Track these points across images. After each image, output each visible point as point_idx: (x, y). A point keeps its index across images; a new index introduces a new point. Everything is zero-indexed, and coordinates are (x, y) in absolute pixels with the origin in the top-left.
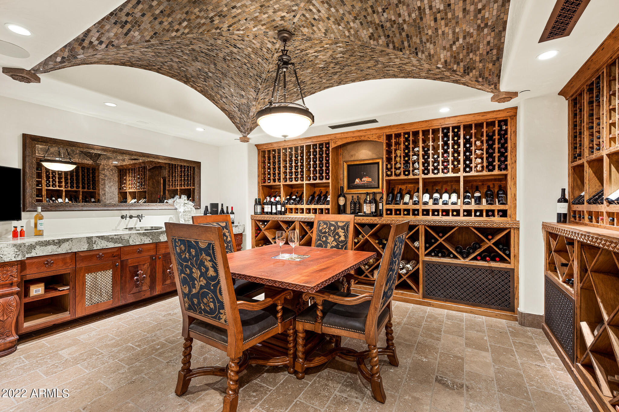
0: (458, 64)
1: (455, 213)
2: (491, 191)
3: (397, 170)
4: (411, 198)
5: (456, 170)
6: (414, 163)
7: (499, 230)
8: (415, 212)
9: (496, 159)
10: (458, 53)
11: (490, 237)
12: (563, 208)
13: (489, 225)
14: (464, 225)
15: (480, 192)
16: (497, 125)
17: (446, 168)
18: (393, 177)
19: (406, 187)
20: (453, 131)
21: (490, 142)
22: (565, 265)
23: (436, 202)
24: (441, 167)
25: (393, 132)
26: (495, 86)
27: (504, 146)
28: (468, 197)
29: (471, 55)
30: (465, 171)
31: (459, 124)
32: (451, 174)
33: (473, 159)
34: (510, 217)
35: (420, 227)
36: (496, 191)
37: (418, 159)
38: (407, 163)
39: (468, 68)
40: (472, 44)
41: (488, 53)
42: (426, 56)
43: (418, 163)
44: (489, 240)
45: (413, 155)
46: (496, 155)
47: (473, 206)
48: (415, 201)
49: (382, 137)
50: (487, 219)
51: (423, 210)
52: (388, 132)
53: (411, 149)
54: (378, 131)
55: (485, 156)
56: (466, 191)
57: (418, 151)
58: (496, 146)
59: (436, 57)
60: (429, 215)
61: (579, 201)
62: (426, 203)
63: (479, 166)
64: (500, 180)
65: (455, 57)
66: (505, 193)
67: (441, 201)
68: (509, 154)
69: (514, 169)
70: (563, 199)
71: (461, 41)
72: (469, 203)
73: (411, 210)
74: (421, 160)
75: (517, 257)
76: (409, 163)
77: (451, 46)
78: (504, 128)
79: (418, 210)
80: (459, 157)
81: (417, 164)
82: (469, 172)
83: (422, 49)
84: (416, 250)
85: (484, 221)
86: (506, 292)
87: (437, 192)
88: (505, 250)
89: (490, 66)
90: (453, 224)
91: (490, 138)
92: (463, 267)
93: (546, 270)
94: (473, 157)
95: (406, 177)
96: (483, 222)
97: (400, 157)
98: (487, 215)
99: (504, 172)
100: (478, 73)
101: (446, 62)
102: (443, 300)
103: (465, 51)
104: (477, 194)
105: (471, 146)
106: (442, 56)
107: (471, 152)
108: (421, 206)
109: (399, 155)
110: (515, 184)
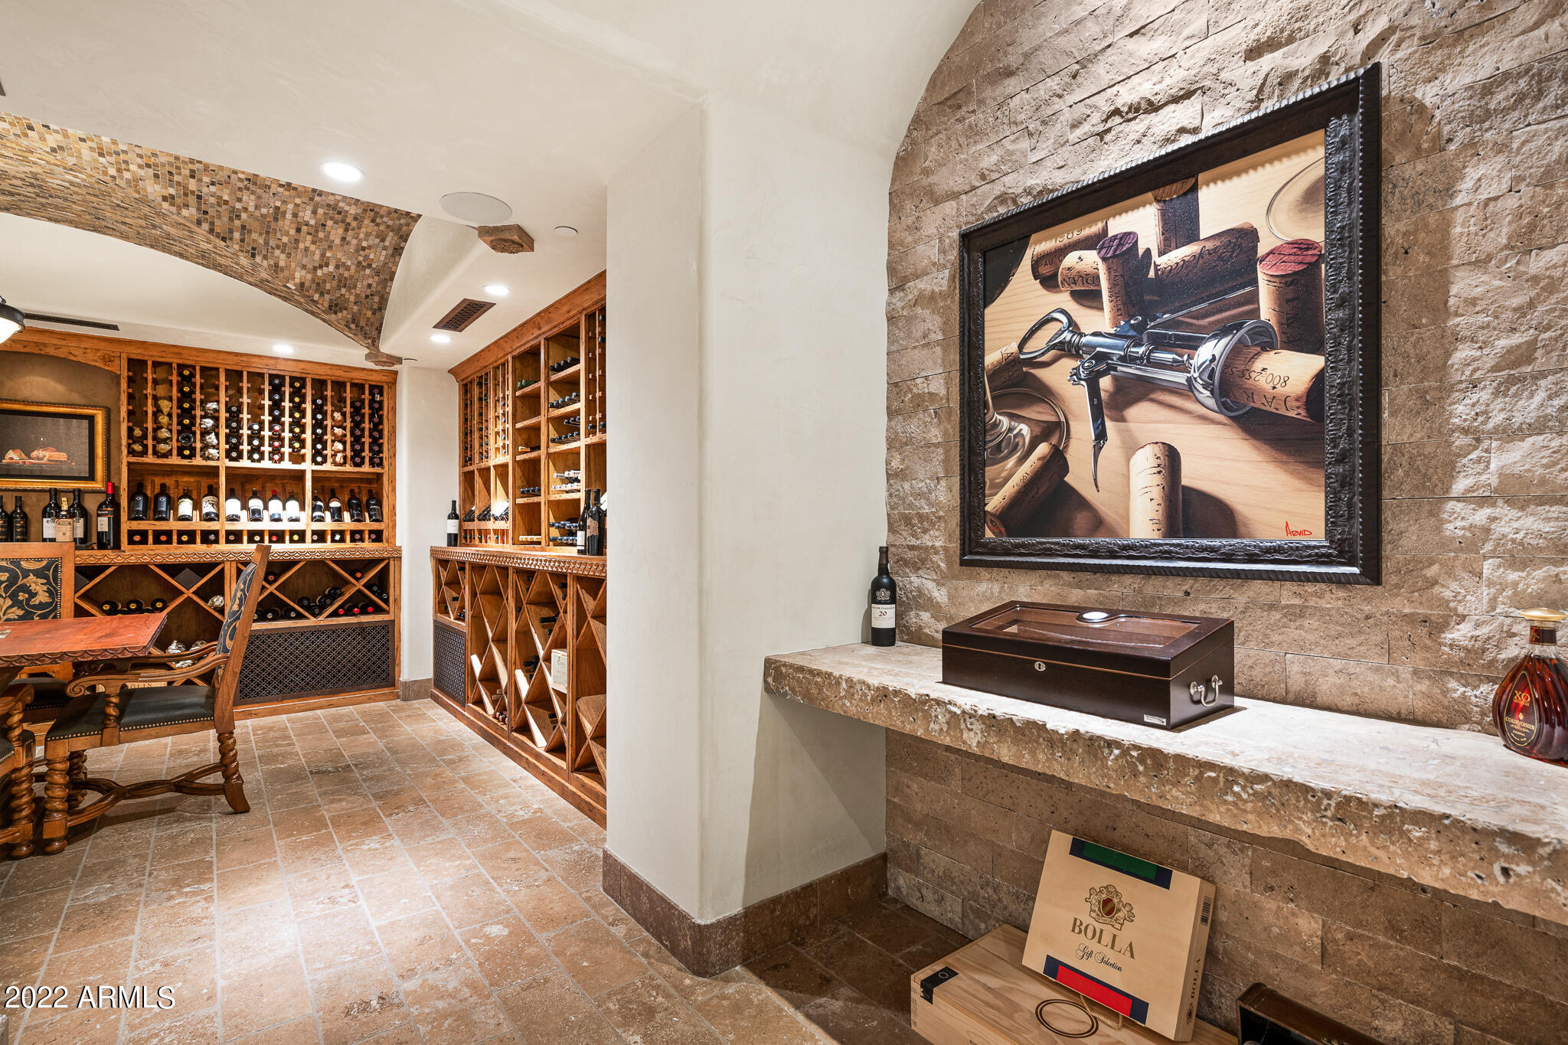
0: (322, 294)
1: (296, 537)
2: (357, 499)
3: (159, 443)
4: (197, 506)
5: (297, 458)
6: (205, 432)
7: (372, 563)
8: (209, 537)
9: (367, 447)
10: (325, 282)
11: (359, 575)
12: (452, 526)
13: (358, 555)
14: (318, 556)
15: (339, 501)
16: (367, 392)
17: (276, 451)
18: (150, 459)
19: (177, 481)
20: (292, 385)
21: (358, 418)
22: (455, 599)
23: (255, 515)
24: (266, 449)
25: (150, 357)
26: (373, 341)
27: (377, 427)
28: (320, 509)
29: (343, 291)
30: (314, 461)
31: (303, 376)
32: (287, 465)
33: (329, 443)
34: (387, 541)
35: (227, 566)
36: (364, 499)
37: (216, 426)
38: (186, 431)
39: (336, 305)
40: (346, 279)
41: (367, 297)
42: (269, 265)
43: (217, 435)
44: (358, 579)
45: (203, 417)
46: (367, 440)
47: (328, 524)
48: (207, 514)
49: (117, 362)
50: (352, 545)
51: (228, 533)
52: (136, 353)
53: (198, 403)
54: (102, 345)
55: (348, 439)
56: (315, 498)
57: (216, 411)
58: (367, 425)
59: (286, 273)
60: (242, 542)
61: (469, 517)
62: (234, 519)
63: (340, 455)
64: (369, 481)
65: (318, 284)
66: (380, 503)
67: (266, 515)
68: (385, 441)
69: (393, 465)
70: (453, 516)
71: (331, 268)
72: (321, 519)
73: (199, 533)
74: (223, 431)
75: (397, 601)
76: (194, 433)
77: (315, 269)
78: (378, 398)
79: (216, 533)
80: (303, 436)
81: (213, 436)
82: (321, 464)
83: (264, 252)
84: (216, 614)
85: (347, 549)
86: (384, 658)
87: (255, 495)
88: (381, 594)
89: (369, 313)
90: (297, 557)
91: (357, 410)
92: (315, 631)
93: (435, 612)
94: (328, 437)
95: (186, 462)
96: (349, 550)
97: (170, 415)
98: (353, 540)
99: (377, 470)
100: (350, 316)
101: (302, 284)
102: (277, 701)
103: (335, 283)
104: (335, 504)
105: (325, 418)
106: (297, 275)
107: (325, 428)
108: (222, 524)
109: (166, 410)
110: (394, 490)
